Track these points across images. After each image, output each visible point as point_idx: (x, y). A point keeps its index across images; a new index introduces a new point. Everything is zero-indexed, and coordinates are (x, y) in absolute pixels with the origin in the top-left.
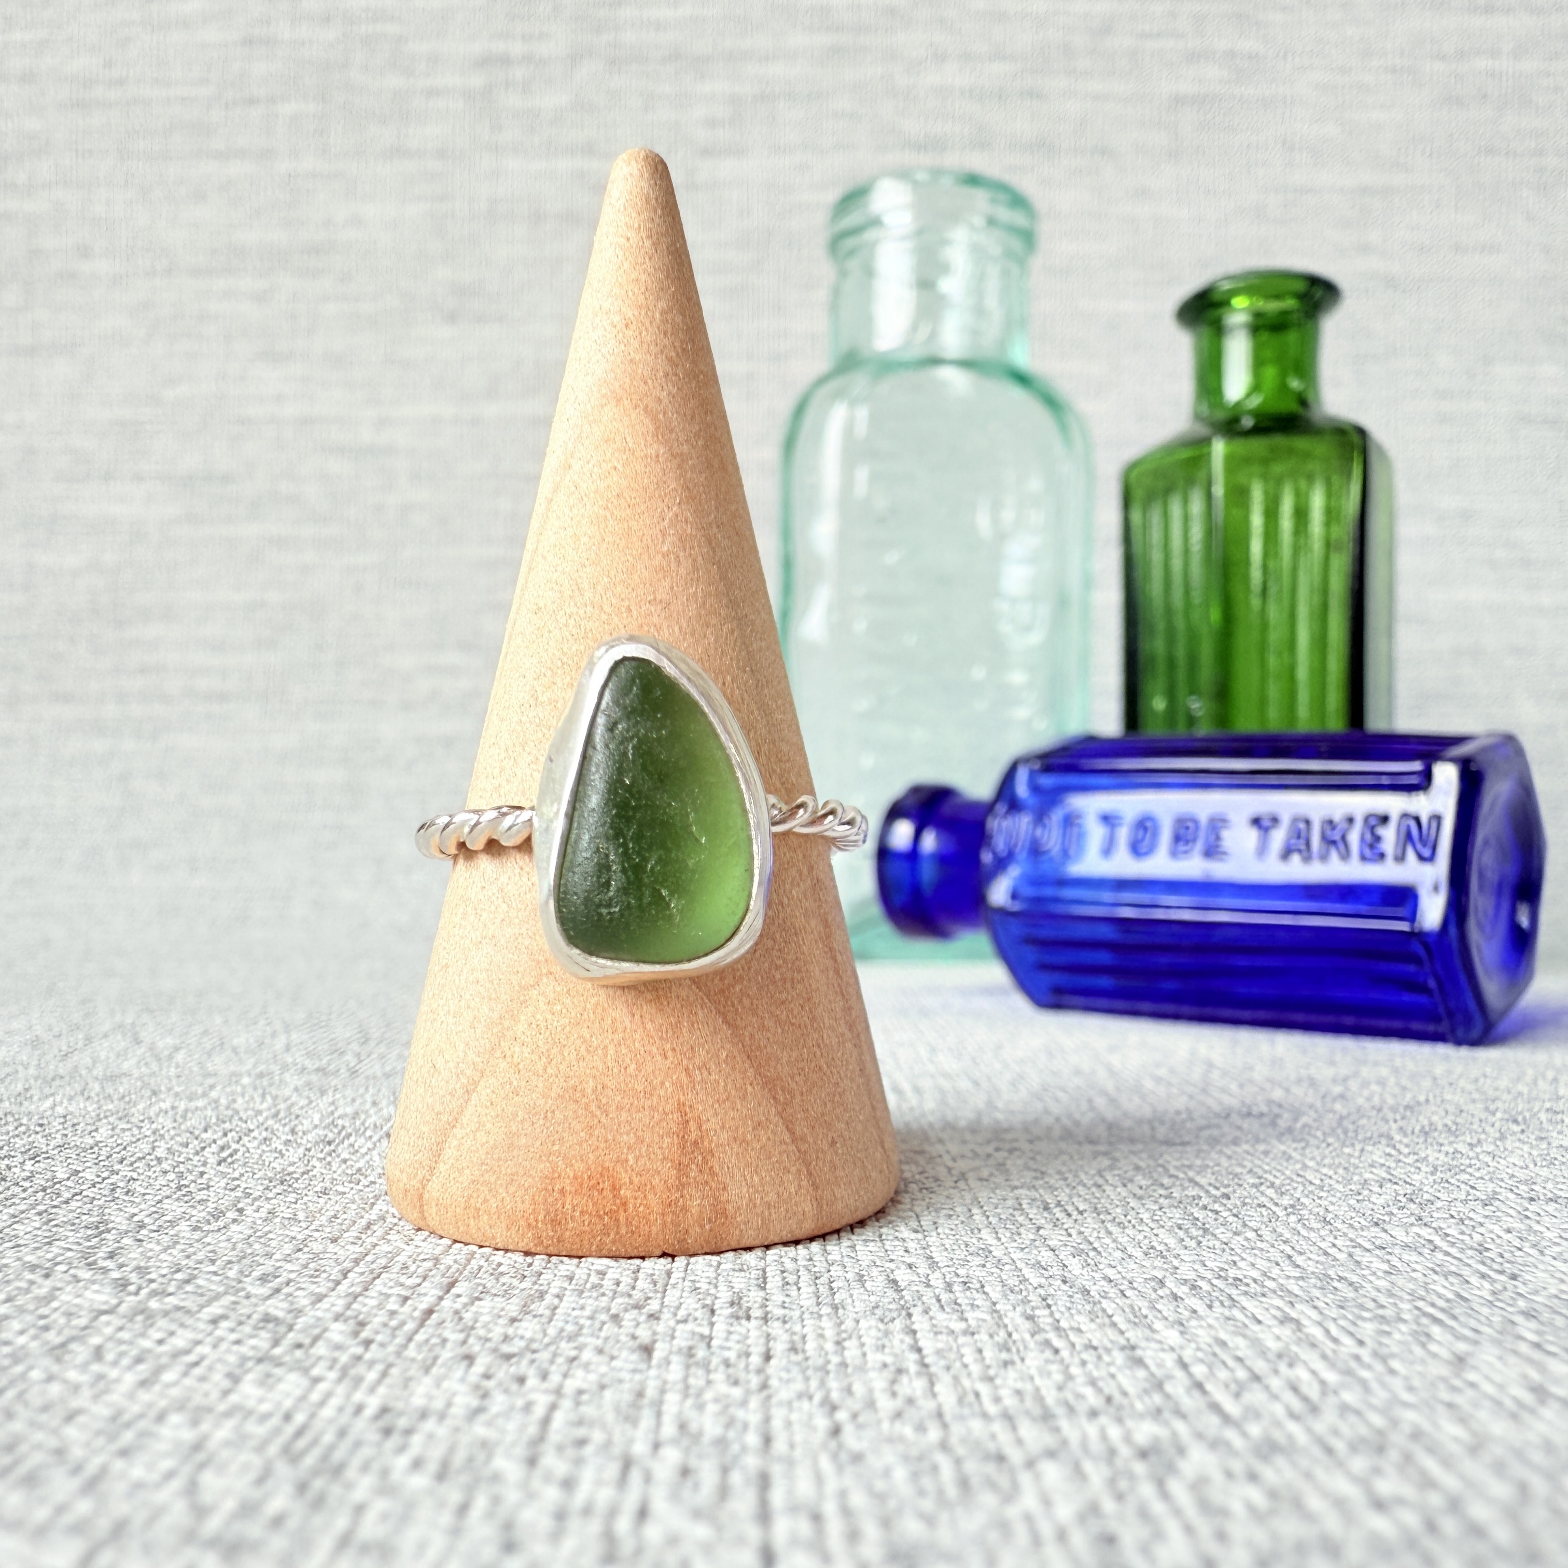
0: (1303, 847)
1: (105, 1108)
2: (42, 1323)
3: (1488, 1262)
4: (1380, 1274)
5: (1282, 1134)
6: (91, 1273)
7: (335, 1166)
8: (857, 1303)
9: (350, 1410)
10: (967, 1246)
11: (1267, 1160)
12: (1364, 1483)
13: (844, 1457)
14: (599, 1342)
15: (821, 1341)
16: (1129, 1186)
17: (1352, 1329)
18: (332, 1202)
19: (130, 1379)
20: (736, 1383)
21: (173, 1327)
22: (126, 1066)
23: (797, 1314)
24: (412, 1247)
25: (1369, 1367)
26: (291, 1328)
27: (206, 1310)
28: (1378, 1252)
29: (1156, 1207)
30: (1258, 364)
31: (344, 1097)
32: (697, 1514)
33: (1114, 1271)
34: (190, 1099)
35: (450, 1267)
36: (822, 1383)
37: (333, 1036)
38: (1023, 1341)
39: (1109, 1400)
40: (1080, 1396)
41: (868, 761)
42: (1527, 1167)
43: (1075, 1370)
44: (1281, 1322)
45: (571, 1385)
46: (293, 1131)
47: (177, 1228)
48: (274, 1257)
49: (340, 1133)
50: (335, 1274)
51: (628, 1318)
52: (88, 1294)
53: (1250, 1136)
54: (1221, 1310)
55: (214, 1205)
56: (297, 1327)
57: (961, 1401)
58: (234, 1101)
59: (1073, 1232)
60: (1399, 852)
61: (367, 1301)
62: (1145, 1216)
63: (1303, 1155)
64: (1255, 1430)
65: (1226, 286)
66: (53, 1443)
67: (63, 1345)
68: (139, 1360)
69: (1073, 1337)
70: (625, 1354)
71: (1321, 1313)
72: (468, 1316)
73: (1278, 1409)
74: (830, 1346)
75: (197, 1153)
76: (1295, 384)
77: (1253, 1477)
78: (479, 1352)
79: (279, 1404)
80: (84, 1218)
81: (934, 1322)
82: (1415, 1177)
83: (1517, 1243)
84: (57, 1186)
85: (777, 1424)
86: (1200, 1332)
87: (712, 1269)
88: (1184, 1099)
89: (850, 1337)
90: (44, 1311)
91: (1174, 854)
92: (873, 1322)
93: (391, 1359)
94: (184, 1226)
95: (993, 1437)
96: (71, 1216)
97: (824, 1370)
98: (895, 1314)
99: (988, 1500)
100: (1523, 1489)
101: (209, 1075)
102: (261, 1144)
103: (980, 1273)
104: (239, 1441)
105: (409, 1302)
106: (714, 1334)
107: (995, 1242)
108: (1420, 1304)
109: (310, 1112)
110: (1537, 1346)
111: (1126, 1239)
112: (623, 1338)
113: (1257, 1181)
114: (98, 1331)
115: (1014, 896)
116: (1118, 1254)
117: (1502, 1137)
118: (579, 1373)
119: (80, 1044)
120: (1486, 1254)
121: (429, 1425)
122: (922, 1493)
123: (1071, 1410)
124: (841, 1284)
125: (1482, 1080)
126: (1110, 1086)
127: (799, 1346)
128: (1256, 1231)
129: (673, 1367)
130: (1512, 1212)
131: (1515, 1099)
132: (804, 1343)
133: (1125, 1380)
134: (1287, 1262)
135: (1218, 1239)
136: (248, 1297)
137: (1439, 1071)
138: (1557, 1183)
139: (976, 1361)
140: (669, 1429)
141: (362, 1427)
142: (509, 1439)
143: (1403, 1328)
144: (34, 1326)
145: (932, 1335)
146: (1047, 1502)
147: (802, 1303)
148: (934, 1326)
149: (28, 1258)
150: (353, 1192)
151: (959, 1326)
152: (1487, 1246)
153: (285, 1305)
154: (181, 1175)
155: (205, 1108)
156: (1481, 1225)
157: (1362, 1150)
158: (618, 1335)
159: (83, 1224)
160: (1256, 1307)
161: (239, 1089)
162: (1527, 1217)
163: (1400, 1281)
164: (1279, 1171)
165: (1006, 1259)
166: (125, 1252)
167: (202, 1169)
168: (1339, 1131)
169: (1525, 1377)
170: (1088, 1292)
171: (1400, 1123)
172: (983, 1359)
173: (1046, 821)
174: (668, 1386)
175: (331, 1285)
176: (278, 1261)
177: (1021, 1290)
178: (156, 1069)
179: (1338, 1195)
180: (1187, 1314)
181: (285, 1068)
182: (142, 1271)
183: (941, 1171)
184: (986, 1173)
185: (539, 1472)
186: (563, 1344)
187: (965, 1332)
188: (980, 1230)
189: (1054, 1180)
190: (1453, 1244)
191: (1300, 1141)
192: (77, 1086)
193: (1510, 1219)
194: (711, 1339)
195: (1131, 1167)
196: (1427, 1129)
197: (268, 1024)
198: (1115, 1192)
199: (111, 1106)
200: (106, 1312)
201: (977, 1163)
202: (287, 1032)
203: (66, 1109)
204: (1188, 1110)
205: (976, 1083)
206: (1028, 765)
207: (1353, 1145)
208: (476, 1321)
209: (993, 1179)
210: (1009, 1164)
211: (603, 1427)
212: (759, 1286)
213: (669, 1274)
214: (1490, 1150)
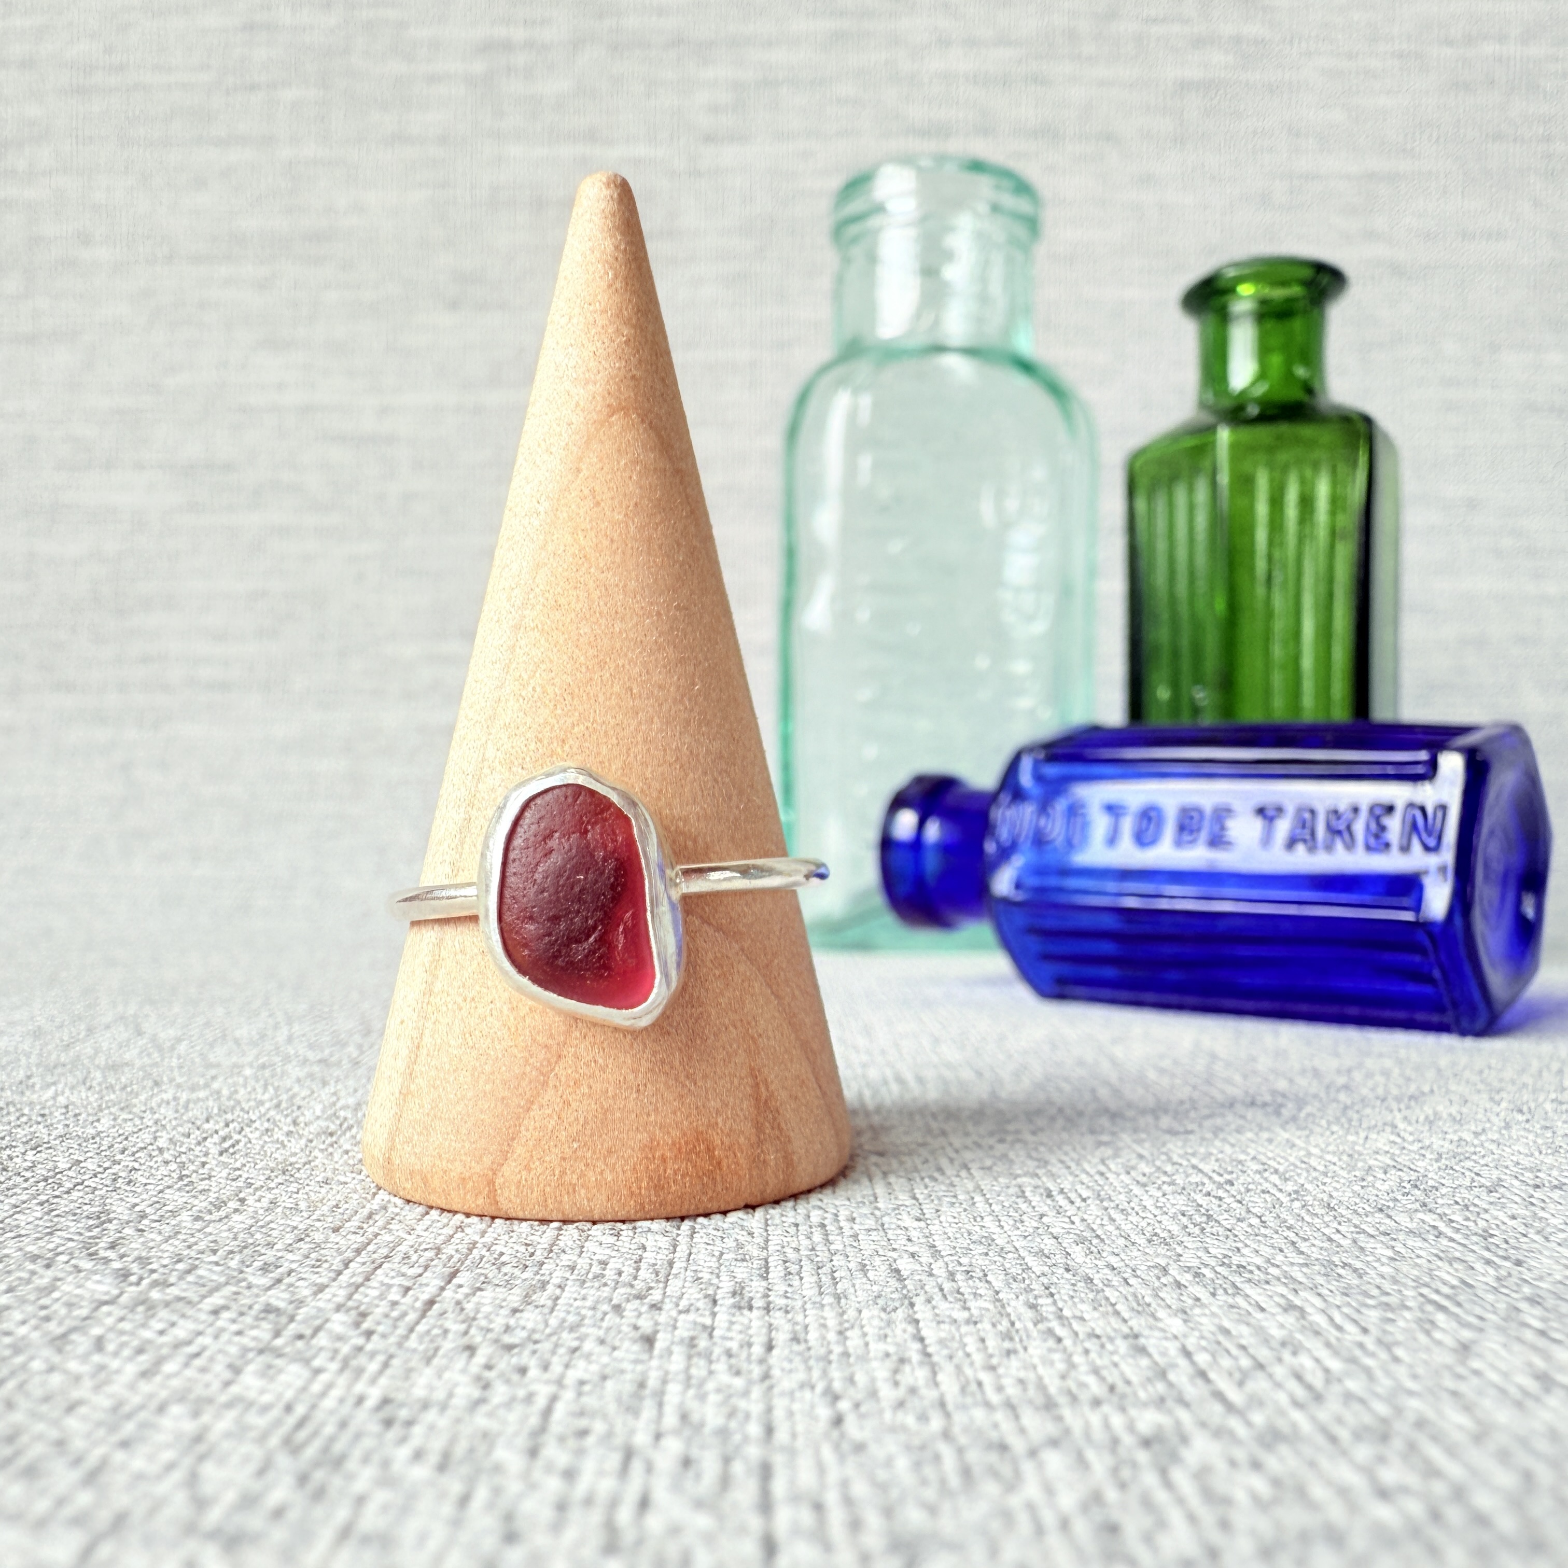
0: (1308, 837)
1: (107, 1098)
2: (43, 1313)
3: (1493, 1248)
4: (1384, 1260)
5: (1287, 1123)
6: (93, 1263)
7: (336, 1157)
8: (859, 1293)
9: (351, 1401)
10: (970, 1234)
11: (1271, 1147)
12: (1368, 1472)
13: (845, 1446)
14: (601, 1333)
15: (824, 1331)
16: (1133, 1173)
17: (1356, 1316)
18: (334, 1192)
19: (131, 1370)
20: (738, 1373)
21: (174, 1318)
22: (127, 1056)
23: (799, 1304)
24: (413, 1237)
25: (1372, 1355)
26: (292, 1319)
27: (208, 1300)
28: (1382, 1238)
29: (1160, 1194)
30: (1263, 351)
31: (347, 1088)
32: (699, 1504)
33: (1118, 1259)
34: (193, 1089)
35: (452, 1257)
36: (825, 1373)
37: (335, 1028)
38: (1026, 1330)
39: (1112, 1388)
40: (1083, 1385)
41: (871, 751)
42: (1532, 1155)
43: (1078, 1359)
44: (1285, 1310)
45: (572, 1376)
46: (295, 1123)
47: (178, 1218)
48: (276, 1247)
49: (341, 1125)
50: (337, 1264)
51: (630, 1308)
52: (89, 1284)
53: (1253, 1125)
54: (1224, 1298)
55: (216, 1195)
56: (298, 1318)
57: (963, 1390)
58: (236, 1092)
59: (1076, 1219)
60: (1405, 842)
61: (369, 1291)
62: (1149, 1203)
63: (1308, 1142)
64: (1258, 1418)
65: (1231, 273)
66: (54, 1434)
67: (64, 1336)
68: (140, 1351)
69: (1076, 1326)
70: (626, 1344)
71: (1325, 1301)
72: (469, 1307)
73: (1282, 1398)
74: (832, 1336)
75: (199, 1143)
76: (1301, 372)
77: (1256, 1465)
78: (481, 1342)
79: (280, 1396)
80: (85, 1208)
81: (937, 1311)
82: (1420, 1163)
83: (1522, 1229)
84: (59, 1176)
85: (779, 1414)
86: (1204, 1320)
87: (714, 1259)
88: (1188, 1089)
89: (852, 1327)
90: (44, 1301)
91: (1179, 843)
92: (875, 1311)
93: (392, 1350)
94: (185, 1216)
95: (996, 1426)
96: (72, 1206)
97: (826, 1359)
98: (897, 1304)
99: (991, 1488)
100: (1528, 1477)
101: (211, 1066)
102: (262, 1135)
103: (981, 1261)
104: (240, 1432)
105: (411, 1293)
106: (716, 1324)
107: (998, 1230)
108: (1425, 1291)
109: (312, 1103)
110: (1542, 1333)
111: (1130, 1226)
112: (625, 1329)
113: (1260, 1167)
114: (99, 1322)
115: (1018, 886)
116: (1122, 1241)
117: (1508, 1126)
118: (581, 1364)
119: (83, 1034)
120: (1491, 1240)
121: (431, 1416)
122: (924, 1482)
123: (1074, 1399)
124: (843, 1274)
125: (1486, 1071)
126: (1113, 1077)
127: (802, 1336)
128: (1260, 1217)
129: (675, 1357)
130: (1517, 1199)
131: (1520, 1090)
132: (807, 1333)
133: (1128, 1369)
134: (1291, 1249)
135: (1222, 1226)
136: (249, 1287)
137: (1443, 1062)
139: (978, 1350)
140: (670, 1419)
141: (363, 1418)
142: (510, 1429)
143: (1407, 1314)
144: (35, 1316)
145: (934, 1324)
146: (1049, 1490)
147: (804, 1293)
148: (937, 1315)
149: (29, 1249)
150: (355, 1181)
151: (961, 1315)
152: (1491, 1232)
153: (286, 1296)
154: (182, 1165)
155: (207, 1099)
156: (1486, 1211)
157: (1367, 1138)
158: (620, 1325)
159: (85, 1214)
160: (1260, 1294)
161: (241, 1080)
162: (1532, 1204)
163: (1405, 1267)
164: (1283, 1157)
165: (1009, 1248)
166: (127, 1242)
167: (204, 1159)
168: (1343, 1120)
169: (1530, 1365)
170: (1092, 1280)
171: (1405, 1113)
172: (986, 1348)
173: (1050, 811)
174: (670, 1377)
175: (332, 1275)
176: (279, 1250)
177: (1024, 1279)
178: (158, 1060)
179: (1342, 1181)
180: (1190, 1302)
181: (287, 1059)
182: (143, 1261)
183: (944, 1162)
184: (988, 1162)
185: (540, 1463)
186: (565, 1335)
187: (968, 1322)
188: (982, 1218)
189: (1057, 1168)
190: (1458, 1230)
191: (1305, 1128)
192: (80, 1075)
193: (1515, 1206)
194: (713, 1329)
195: (1134, 1156)
196: (1432, 1118)
197: (270, 1016)
198: (1118, 1180)
199: (113, 1097)
200: (106, 1303)
201: (980, 1153)
202: (290, 1021)
203: (68, 1098)
204: (1192, 1100)
205: (979, 1074)
206: (1033, 755)
207: (1357, 1133)
208: (477, 1311)
209: (995, 1168)
210: (1012, 1155)
211: (605, 1417)
212: (761, 1276)
213: (671, 1264)
214: (1495, 1138)
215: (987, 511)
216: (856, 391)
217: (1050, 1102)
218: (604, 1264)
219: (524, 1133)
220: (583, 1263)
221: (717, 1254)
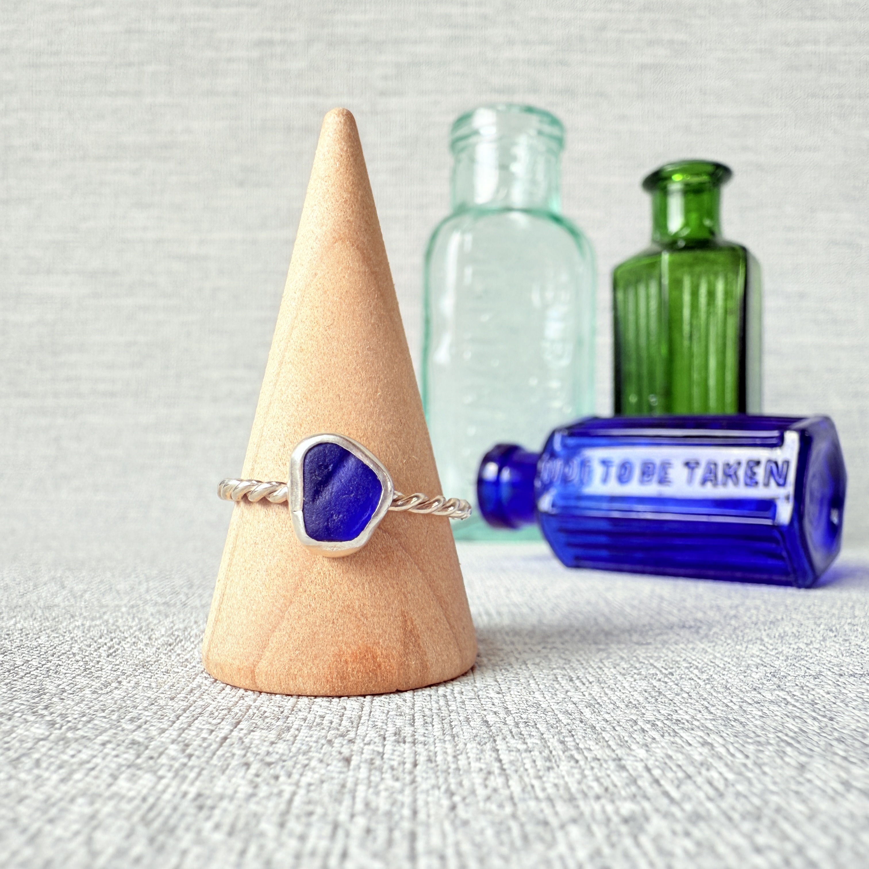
0: (713, 478)
1: (44, 625)
2: (6, 746)
3: (817, 710)
4: (757, 717)
5: (702, 638)
6: (34, 717)
7: (173, 657)
8: (465, 734)
9: (179, 795)
10: (527, 701)
11: (694, 653)
12: (749, 837)
13: (458, 822)
14: (321, 756)
15: (445, 756)
16: (617, 667)
17: (742, 749)
18: (172, 677)
19: (55, 778)
20: (397, 779)
21: (80, 748)
22: (57, 601)
23: (432, 740)
24: (216, 702)
25: (752, 771)
26: (147, 748)
27: (100, 738)
28: (756, 705)
29: (632, 680)
30: (687, 211)
31: (179, 618)
32: (375, 856)
33: (609, 716)
34: (93, 620)
35: (237, 713)
36: (446, 780)
37: (173, 584)
38: (559, 756)
39: (606, 789)
40: (590, 788)
41: (472, 431)
42: (838, 657)
43: (587, 772)
44: (703, 745)
45: (304, 780)
46: (150, 638)
47: (84, 692)
48: (138, 708)
49: (176, 639)
50: (172, 717)
51: (337, 742)
52: (33, 729)
53: (684, 639)
54: (669, 738)
55: (105, 679)
56: (150, 747)
57: (523, 790)
58: (117, 621)
59: (586, 694)
60: (766, 481)
61: (190, 732)
62: (626, 685)
63: (714, 650)
64: (688, 807)
65: (670, 169)
66: (11, 815)
67: (18, 759)
68: (60, 767)
69: (586, 753)
70: (335, 763)
71: (725, 740)
72: (247, 741)
73: (701, 795)
74: (450, 758)
75: (96, 650)
76: (707, 222)
77: (687, 834)
78: (253, 761)
79: (139, 792)
80: (31, 686)
81: (509, 744)
82: (776, 662)
83: (833, 700)
84: (16, 669)
85: (420, 803)
86: (657, 750)
87: (384, 715)
88: (648, 618)
89: (461, 753)
90: (7, 739)
91: (642, 482)
92: (474, 744)
93: (203, 765)
94: (87, 691)
95: (542, 811)
96: (24, 685)
97: (447, 772)
98: (487, 740)
99: (539, 847)
100: (838, 840)
101: (102, 606)
102: (131, 645)
103: (534, 717)
104: (117, 813)
105: (214, 733)
106: (385, 751)
107: (543, 699)
108: (780, 734)
109: (159, 627)
110: (845, 758)
111: (616, 697)
112: (334, 753)
113: (688, 665)
114: (38, 750)
115: (553, 505)
116: (611, 706)
117: (824, 640)
118: (309, 773)
119: (31, 588)
120: (816, 706)
121: (224, 804)
122: (501, 843)
123: (585, 795)
124: (456, 723)
125: (812, 607)
126: (606, 611)
127: (433, 758)
128: (688, 693)
129: (362, 770)
130: (830, 682)
131: (831, 617)
132: (436, 757)
133: (615, 778)
134: (706, 711)
135: (666, 697)
136: (123, 730)
137: (788, 602)
138: (855, 666)
139: (532, 767)
140: (359, 806)
141: (186, 805)
142: (269, 812)
143: (770, 748)
145: (507, 752)
146: (572, 848)
147: (435, 734)
148: (509, 747)
150: (183, 672)
151: (522, 747)
152: (816, 701)
153: (144, 735)
154: (86, 663)
155: (101, 625)
156: (813, 689)
157: (747, 647)
158: (331, 752)
159: (31, 690)
160: (689, 736)
161: (120, 614)
162: (838, 685)
163: (768, 722)
164: (700, 659)
165: (549, 709)
166: (54, 706)
167: (98, 659)
168: (734, 636)
169: (838, 776)
170: (595, 728)
171: (768, 632)
172: (536, 766)
173: (571, 464)
174: (359, 781)
175: (170, 723)
176: (140, 710)
177: (557, 727)
178: (73, 603)
179: (733, 673)
180: (650, 740)
181: (146, 602)
182: (63, 716)
183: (513, 660)
184: (537, 660)
185: (286, 831)
186: (300, 757)
187: (526, 751)
188: (534, 692)
189: (575, 664)
190: (797, 701)
191: (712, 642)
192: (29, 612)
193: (829, 687)
194: (383, 754)
195: (618, 658)
196: (782, 635)
197: (137, 577)
198: (609, 671)
199: (48, 624)
200: (42, 739)
201: (533, 655)
202: (147, 581)
203: (22, 625)
204: (650, 624)
205: (532, 610)
206: (561, 433)
207: (741, 644)
208: (251, 743)
209: (541, 664)
210: (550, 656)
211: (323, 805)
212: (411, 724)
213: (360, 717)
214: (817, 647)
215: (536, 298)
216: (464, 232)
217: (571, 626)
218: (322, 717)
219: (271, 644)
220: (310, 717)
221: (386, 712)
